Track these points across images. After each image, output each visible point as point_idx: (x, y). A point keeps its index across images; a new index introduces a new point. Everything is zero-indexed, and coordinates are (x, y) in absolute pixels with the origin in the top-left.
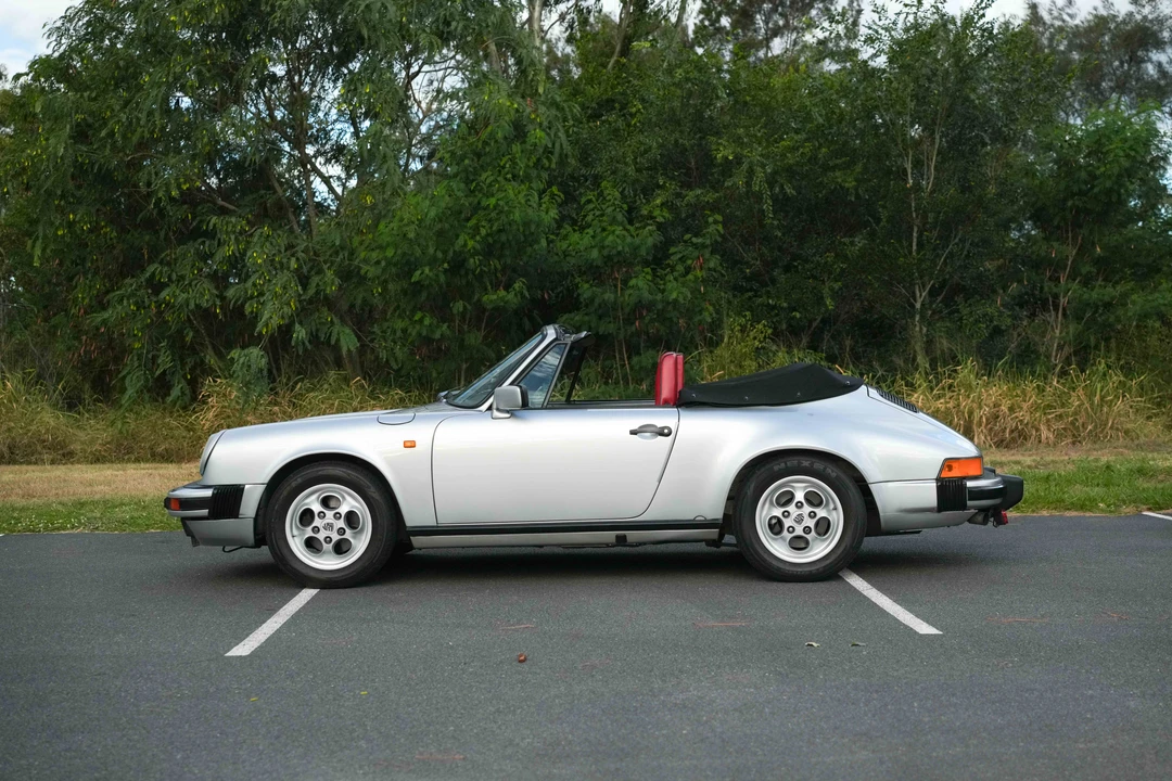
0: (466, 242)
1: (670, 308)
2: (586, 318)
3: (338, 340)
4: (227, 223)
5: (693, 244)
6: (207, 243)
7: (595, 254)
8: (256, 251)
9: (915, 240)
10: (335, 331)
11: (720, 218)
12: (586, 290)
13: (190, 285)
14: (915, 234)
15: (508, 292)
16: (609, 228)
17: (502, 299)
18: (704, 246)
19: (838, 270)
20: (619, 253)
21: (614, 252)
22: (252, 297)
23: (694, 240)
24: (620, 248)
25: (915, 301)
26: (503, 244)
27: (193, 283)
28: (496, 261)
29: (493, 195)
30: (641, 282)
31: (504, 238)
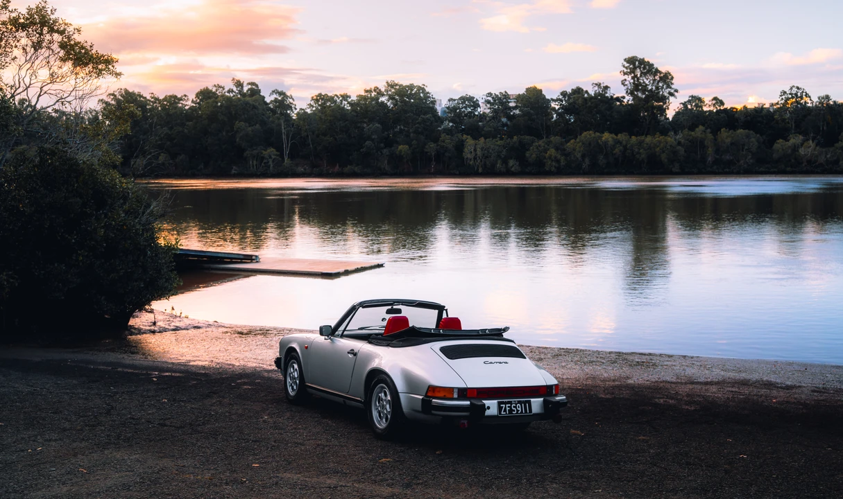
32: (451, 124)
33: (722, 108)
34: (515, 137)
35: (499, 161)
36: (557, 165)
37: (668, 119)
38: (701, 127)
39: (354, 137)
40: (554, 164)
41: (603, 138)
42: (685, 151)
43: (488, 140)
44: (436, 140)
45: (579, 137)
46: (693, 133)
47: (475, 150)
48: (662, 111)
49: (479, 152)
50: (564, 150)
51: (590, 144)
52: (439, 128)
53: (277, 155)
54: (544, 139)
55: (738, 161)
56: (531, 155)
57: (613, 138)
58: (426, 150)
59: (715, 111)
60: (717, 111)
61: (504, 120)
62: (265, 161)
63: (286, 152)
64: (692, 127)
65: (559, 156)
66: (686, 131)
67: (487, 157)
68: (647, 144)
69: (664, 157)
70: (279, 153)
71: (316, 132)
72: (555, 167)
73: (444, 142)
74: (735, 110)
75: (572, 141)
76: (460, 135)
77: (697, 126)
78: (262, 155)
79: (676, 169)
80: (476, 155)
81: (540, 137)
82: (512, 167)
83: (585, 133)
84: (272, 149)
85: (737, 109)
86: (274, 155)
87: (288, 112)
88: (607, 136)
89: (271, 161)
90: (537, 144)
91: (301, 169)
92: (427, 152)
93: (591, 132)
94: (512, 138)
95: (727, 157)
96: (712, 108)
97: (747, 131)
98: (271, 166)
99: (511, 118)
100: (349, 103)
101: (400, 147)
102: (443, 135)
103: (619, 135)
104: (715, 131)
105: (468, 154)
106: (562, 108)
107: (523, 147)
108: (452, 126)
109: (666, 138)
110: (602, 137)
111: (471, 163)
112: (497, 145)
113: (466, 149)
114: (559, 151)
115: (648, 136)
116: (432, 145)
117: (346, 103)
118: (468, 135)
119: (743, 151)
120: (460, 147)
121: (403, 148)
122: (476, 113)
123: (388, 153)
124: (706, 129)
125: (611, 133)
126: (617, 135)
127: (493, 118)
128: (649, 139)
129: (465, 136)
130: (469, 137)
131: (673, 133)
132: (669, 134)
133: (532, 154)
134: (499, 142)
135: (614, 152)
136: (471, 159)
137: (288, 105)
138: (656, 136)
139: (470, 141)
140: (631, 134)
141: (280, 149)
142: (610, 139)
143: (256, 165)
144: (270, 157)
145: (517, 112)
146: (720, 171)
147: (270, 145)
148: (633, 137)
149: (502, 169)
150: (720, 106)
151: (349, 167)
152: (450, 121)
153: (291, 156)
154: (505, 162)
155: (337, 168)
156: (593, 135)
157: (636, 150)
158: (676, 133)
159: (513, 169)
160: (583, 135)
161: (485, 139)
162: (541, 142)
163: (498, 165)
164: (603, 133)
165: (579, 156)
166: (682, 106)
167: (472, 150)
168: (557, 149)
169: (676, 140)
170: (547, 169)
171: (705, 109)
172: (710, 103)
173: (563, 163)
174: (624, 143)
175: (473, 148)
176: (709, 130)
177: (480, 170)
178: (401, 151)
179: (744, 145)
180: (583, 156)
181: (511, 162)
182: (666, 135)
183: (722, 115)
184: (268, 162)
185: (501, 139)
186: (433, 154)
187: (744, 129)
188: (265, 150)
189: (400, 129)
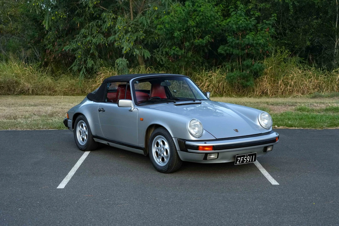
0: (191, 23)
1: (258, 45)
2: (229, 48)
3: (144, 55)
4: (108, 16)
5: (266, 23)
6: (99, 21)
7: (234, 26)
8: (119, 25)
9: (337, 21)
10: (143, 51)
11: (276, 15)
12: (230, 39)
13: (96, 36)
14: (337, 19)
15: (203, 40)
16: (239, 18)
17: (201, 42)
18: (269, 24)
19: (311, 32)
20: (243, 27)
21: (241, 26)
22: (117, 40)
23: (267, 22)
24: (243, 25)
25: (335, 42)
26: (202, 23)
27: (97, 35)
28: (199, 29)
29: (200, 7)
30: (250, 37)
31: (203, 21)
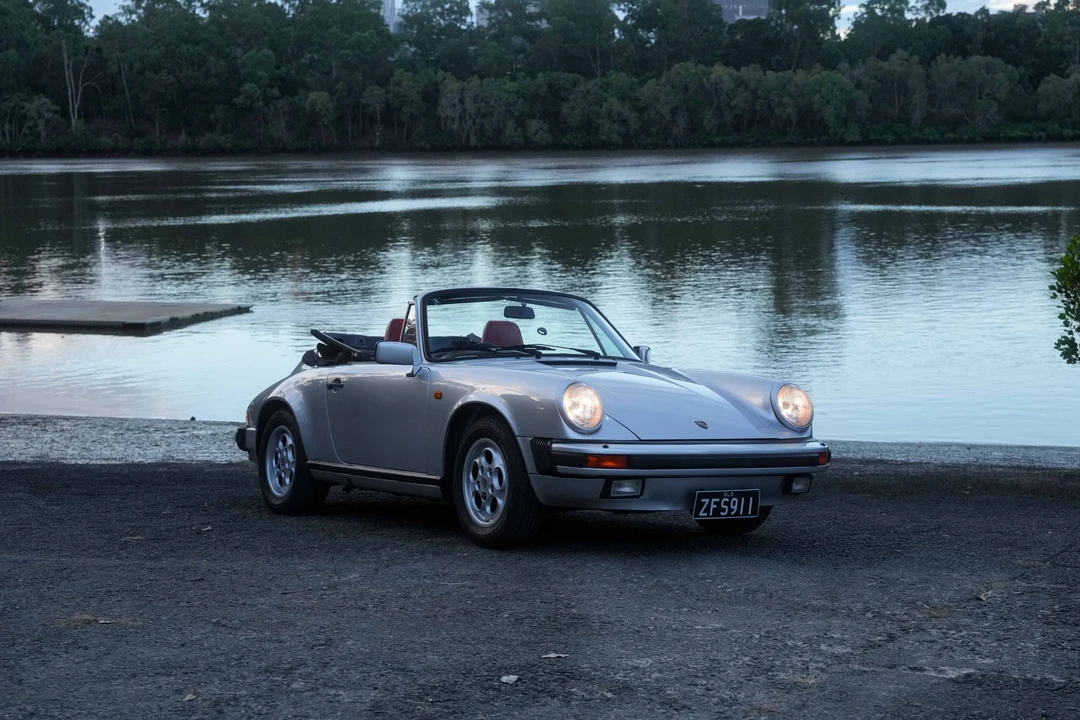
32: (413, 49)
33: (941, 14)
34: (540, 75)
35: (511, 124)
36: (623, 130)
37: (839, 37)
38: (901, 53)
39: (217, 75)
40: (616, 127)
41: (713, 76)
42: (870, 100)
43: (485, 81)
44: (384, 82)
45: (665, 73)
46: (885, 64)
47: (462, 101)
48: (829, 23)
49: (470, 107)
50: (638, 100)
51: (686, 89)
52: (390, 58)
53: (56, 112)
54: (598, 79)
55: (973, 119)
56: (572, 111)
57: (730, 75)
58: (363, 101)
59: (928, 20)
60: (932, 21)
61: (517, 41)
62: (31, 123)
63: (74, 105)
64: (884, 54)
65: (626, 112)
66: (872, 61)
67: (485, 115)
68: (797, 86)
69: (829, 113)
70: (58, 108)
71: (137, 65)
72: (619, 134)
73: (399, 84)
74: (966, 18)
75: (651, 83)
76: (430, 71)
77: (893, 51)
78: (23, 111)
79: (853, 134)
80: (464, 110)
81: (589, 75)
82: (535, 134)
83: (677, 66)
84: (44, 100)
85: (969, 16)
86: (48, 111)
87: (77, 22)
88: (720, 72)
89: (41, 122)
90: (583, 88)
91: (106, 141)
92: (365, 106)
93: (689, 64)
94: (534, 76)
95: (950, 110)
96: (922, 15)
97: (989, 58)
98: (43, 134)
99: (533, 35)
100: (203, 5)
101: (313, 95)
102: (398, 72)
103: (743, 70)
104: (928, 61)
105: (447, 109)
106: (633, 18)
107: (557, 94)
108: (414, 54)
109: (833, 73)
110: (710, 73)
111: (455, 127)
112: (506, 91)
113: (443, 101)
114: (627, 101)
115: (797, 71)
116: (377, 91)
117: (199, 4)
118: (446, 70)
119: (980, 98)
120: (431, 96)
121: (318, 98)
122: (464, 27)
123: (286, 109)
124: (911, 55)
125: (727, 64)
126: (738, 70)
127: (496, 37)
128: (800, 77)
129: (441, 73)
130: (449, 74)
131: (847, 65)
132: (840, 66)
133: (574, 109)
134: (511, 86)
135: (734, 103)
136: (453, 120)
137: (75, 8)
138: (814, 71)
139: (452, 85)
140: (766, 66)
141: (61, 100)
142: (726, 78)
143: (10, 132)
144: (41, 116)
145: (544, 24)
146: (937, 136)
147: (37, 89)
148: (770, 73)
149: (516, 139)
150: (937, 11)
151: (207, 135)
152: (411, 44)
153: (86, 114)
154: (521, 124)
155: (183, 139)
156: (693, 70)
157: (776, 99)
158: (852, 64)
159: (537, 139)
160: (672, 69)
161: (482, 78)
162: (591, 85)
163: (507, 132)
164: (712, 66)
165: (666, 110)
166: (863, 10)
167: (456, 101)
168: (623, 98)
169: (852, 78)
170: (603, 138)
171: (909, 16)
172: (919, 5)
173: (634, 124)
174: (752, 84)
175: (457, 96)
176: (916, 58)
177: (473, 141)
178: (314, 104)
179: (982, 86)
180: (674, 111)
181: (533, 125)
182: (833, 68)
183: (942, 28)
184: (37, 126)
185: (513, 78)
186: (378, 109)
187: (983, 56)
188: (30, 103)
189: (312, 60)
